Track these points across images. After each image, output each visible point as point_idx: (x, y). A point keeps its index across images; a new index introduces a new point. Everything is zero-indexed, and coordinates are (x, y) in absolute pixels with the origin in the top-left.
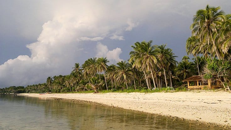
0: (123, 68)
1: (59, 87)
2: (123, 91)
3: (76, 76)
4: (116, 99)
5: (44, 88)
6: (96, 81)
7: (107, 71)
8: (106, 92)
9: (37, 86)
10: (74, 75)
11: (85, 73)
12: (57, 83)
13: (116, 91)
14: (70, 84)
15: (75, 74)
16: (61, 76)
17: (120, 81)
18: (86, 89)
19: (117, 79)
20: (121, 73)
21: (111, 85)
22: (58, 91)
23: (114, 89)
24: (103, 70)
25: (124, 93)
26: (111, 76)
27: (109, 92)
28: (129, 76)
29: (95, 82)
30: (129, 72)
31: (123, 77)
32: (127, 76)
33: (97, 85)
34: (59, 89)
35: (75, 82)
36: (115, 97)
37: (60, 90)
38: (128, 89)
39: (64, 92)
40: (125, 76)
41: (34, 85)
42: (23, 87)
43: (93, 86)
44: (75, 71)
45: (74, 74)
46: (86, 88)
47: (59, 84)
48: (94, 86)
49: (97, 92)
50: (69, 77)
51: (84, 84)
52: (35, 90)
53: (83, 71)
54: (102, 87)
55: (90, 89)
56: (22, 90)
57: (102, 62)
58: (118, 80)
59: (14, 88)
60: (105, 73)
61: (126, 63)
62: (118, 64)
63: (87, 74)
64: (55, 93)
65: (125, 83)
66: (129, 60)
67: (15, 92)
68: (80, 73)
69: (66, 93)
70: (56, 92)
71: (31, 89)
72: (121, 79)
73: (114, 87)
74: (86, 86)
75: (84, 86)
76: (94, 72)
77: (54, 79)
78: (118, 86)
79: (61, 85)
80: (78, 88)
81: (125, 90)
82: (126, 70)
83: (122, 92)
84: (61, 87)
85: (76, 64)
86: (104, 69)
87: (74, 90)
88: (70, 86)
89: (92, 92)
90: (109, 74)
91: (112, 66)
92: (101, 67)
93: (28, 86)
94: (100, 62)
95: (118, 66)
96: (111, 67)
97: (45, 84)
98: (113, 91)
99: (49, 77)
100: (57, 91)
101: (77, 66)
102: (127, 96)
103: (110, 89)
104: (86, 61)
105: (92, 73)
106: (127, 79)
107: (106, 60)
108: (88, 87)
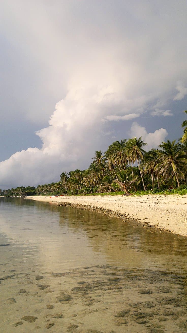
0: (171, 153)
1: (76, 187)
2: (171, 192)
3: (97, 171)
4: (157, 206)
5: (58, 188)
6: (125, 176)
7: (143, 161)
8: (143, 194)
9: (50, 185)
10: (95, 169)
11: (109, 164)
12: (73, 181)
13: (159, 192)
14: (89, 182)
15: (96, 167)
16: (77, 171)
17: (167, 176)
18: (112, 190)
19: (161, 172)
20: (167, 161)
21: (151, 183)
22: (75, 192)
23: (156, 188)
24: (136, 159)
25: (172, 195)
26: (150, 168)
27: (147, 193)
28: (182, 167)
29: (124, 178)
30: (182, 159)
31: (171, 169)
32: (178, 166)
33: (128, 183)
34: (75, 190)
35: (96, 178)
36: (157, 202)
37: (77, 191)
38: (181, 189)
39: (82, 193)
40: (175, 166)
41: (46, 185)
42: (33, 188)
43: (121, 185)
44: (96, 163)
45: (94, 167)
46: (112, 188)
47: (76, 182)
48: (124, 185)
49: (129, 194)
50: (88, 172)
51: (109, 182)
52: (47, 191)
53: (107, 161)
54: (136, 186)
55: (118, 189)
56: (32, 191)
57: (135, 146)
58: (163, 173)
59: (23, 189)
60: (141, 163)
61: (175, 144)
62: (161, 146)
63: (112, 166)
64: (71, 195)
65: (174, 178)
66: (180, 139)
67: (23, 195)
68: (103, 166)
69: (85, 195)
70: (73, 194)
71: (42, 190)
72: (167, 172)
73: (156, 186)
74: (112, 184)
75: (109, 184)
76: (123, 162)
77: (70, 176)
78: (162, 184)
79: (79, 184)
80: (100, 188)
81: (175, 190)
82: (177, 156)
83: (170, 194)
84: (78, 186)
85: (97, 152)
86: (138, 156)
87: (97, 191)
88: (90, 184)
89: (121, 194)
90: (147, 165)
91: (152, 150)
92: (132, 154)
93: (39, 186)
94: (130, 146)
95: (161, 149)
96: (150, 152)
97: (59, 184)
98: (154, 193)
99: (63, 173)
100: (73, 192)
101: (99, 154)
102: (179, 201)
103: (149, 188)
104: (110, 147)
105: (120, 164)
106: (178, 170)
107: (142, 142)
108: (114, 186)
